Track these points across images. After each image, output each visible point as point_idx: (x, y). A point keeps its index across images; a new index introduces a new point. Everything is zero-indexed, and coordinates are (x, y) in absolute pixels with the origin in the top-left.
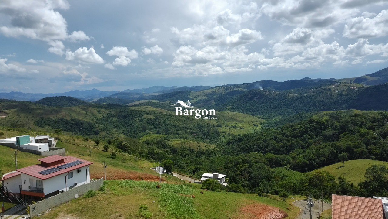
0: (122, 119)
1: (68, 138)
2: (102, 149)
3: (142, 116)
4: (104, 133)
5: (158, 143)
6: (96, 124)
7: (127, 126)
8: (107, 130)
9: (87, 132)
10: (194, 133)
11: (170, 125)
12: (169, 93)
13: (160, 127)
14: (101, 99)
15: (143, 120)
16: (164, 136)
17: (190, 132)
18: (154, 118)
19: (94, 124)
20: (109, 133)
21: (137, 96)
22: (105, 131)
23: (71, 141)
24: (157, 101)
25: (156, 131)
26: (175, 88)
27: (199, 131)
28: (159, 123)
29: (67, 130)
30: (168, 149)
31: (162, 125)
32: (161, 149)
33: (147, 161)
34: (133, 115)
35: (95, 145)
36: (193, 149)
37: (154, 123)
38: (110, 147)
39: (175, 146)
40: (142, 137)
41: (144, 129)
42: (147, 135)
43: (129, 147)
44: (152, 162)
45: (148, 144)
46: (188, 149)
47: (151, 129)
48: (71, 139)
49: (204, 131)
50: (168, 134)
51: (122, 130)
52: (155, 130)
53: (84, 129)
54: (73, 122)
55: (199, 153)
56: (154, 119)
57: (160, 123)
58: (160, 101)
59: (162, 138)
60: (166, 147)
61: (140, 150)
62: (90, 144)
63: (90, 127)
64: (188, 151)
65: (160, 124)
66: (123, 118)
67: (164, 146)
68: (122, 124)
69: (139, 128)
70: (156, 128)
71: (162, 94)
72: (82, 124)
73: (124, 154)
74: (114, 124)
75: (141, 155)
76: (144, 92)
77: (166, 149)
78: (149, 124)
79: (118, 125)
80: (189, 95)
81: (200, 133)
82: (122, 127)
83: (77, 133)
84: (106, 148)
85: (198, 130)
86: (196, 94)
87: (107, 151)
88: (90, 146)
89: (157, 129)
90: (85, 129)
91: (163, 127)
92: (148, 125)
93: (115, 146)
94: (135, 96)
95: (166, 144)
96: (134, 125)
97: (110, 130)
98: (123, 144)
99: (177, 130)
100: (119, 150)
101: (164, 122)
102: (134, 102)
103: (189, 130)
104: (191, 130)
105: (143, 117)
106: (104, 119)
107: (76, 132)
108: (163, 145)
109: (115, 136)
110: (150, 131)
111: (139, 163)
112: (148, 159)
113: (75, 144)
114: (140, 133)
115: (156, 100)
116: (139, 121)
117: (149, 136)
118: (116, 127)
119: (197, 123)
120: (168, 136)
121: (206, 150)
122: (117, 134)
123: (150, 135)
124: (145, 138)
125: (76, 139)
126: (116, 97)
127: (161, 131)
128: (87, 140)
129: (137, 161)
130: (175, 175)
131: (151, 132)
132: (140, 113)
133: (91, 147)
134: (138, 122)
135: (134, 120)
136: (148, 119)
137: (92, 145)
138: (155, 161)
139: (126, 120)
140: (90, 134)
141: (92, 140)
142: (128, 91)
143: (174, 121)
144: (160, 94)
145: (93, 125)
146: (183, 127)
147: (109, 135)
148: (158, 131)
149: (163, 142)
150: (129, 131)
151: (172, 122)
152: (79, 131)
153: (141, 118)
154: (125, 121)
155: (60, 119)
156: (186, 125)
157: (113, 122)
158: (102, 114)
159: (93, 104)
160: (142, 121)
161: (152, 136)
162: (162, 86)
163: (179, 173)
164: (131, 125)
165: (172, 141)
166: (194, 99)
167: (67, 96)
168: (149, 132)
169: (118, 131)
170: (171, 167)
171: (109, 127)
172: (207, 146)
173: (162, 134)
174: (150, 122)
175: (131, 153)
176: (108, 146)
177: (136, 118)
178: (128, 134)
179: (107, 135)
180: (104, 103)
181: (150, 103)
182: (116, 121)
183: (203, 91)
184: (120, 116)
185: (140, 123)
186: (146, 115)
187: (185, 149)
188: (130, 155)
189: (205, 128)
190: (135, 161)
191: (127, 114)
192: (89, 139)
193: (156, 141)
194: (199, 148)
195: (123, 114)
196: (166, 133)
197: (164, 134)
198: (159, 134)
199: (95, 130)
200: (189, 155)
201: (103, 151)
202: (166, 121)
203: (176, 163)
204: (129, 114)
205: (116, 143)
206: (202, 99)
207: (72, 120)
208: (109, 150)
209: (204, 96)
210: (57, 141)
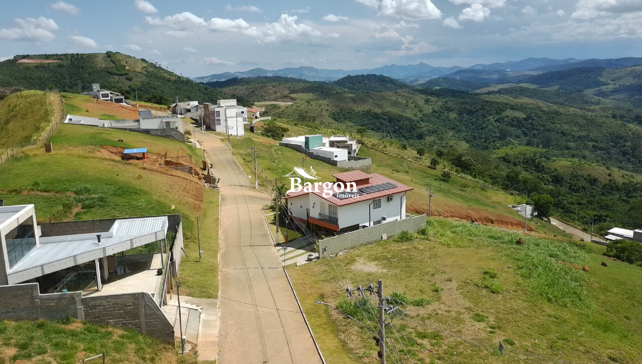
0: (465, 115)
1: (376, 142)
2: (428, 164)
3: (501, 112)
4: (432, 138)
5: (527, 162)
6: (420, 122)
7: (473, 129)
8: (438, 133)
9: (405, 135)
10: (601, 149)
11: (553, 131)
12: (557, 73)
13: (534, 134)
14: (431, 80)
15: (503, 119)
16: (541, 150)
17: (594, 146)
18: (524, 116)
19: (418, 122)
20: (441, 137)
21: (495, 76)
22: (435, 135)
23: (381, 147)
24: (533, 86)
25: (525, 139)
26: (573, 61)
27: (613, 147)
28: (534, 125)
29: (375, 128)
30: (545, 174)
31: (539, 130)
32: (532, 173)
33: (503, 192)
34: (485, 109)
35: (417, 157)
36: (595, 180)
37: (522, 126)
38: (442, 162)
39: (560, 171)
40: (499, 149)
41: (503, 136)
42: (507, 146)
43: (474, 166)
44: (512, 194)
45: (509, 162)
46: (586, 179)
47: (517, 137)
48: (380, 145)
49: (624, 146)
50: (549, 147)
51: (463, 134)
52: (524, 138)
53: (401, 128)
54: (386, 117)
55: (608, 187)
56: (525, 119)
57: (535, 127)
58: (538, 86)
59: (535, 153)
60: (541, 171)
61: (493, 172)
62: (410, 154)
63: (412, 127)
64: (584, 181)
65: (534, 129)
66: (468, 115)
67: (539, 168)
68: (464, 124)
69: (495, 133)
70: (525, 135)
71: (544, 72)
72: (398, 121)
73: (464, 175)
74: (450, 123)
75: (494, 180)
76: (508, 70)
77: (542, 174)
78: (513, 126)
79: (457, 126)
80: (600, 75)
81: (613, 151)
82: (464, 129)
83: (390, 135)
84: (434, 163)
85: (611, 144)
86: (615, 75)
87: (435, 169)
88: (409, 158)
89: (528, 137)
90: (404, 129)
91: (539, 133)
92: (512, 129)
93: (450, 160)
94: (491, 77)
95: (543, 166)
96: (485, 128)
97: (443, 134)
98: (463, 159)
99: (567, 141)
100: (455, 168)
101: (543, 126)
102: (489, 87)
103: (591, 144)
104: (596, 144)
105: (504, 114)
106: (434, 114)
107: (388, 132)
108: (537, 167)
109: (451, 143)
110: (514, 139)
111: (489, 194)
112: (506, 188)
113: (386, 153)
114: (495, 141)
115: (532, 83)
116: (495, 121)
117: (512, 149)
118: (453, 129)
119: (611, 131)
120: (547, 152)
121: (623, 183)
122: (455, 141)
123: (514, 146)
124: (502, 152)
125: (388, 144)
126: (458, 78)
127: (535, 140)
128: (404, 147)
129: (485, 191)
130: (554, 224)
131: (517, 142)
132: (498, 107)
133: (410, 159)
134: (493, 123)
135: (486, 119)
136: (513, 118)
137: (412, 156)
138: (517, 193)
139: (471, 117)
140: (409, 138)
141: (413, 149)
142: (479, 68)
143: (562, 125)
144: (540, 73)
145: (416, 123)
146: (579, 137)
147: (440, 142)
148: (529, 141)
149: (537, 161)
150: (475, 137)
151: (558, 125)
152: (394, 132)
153: (500, 116)
154: (471, 119)
155: (365, 110)
156: (587, 134)
157: (450, 120)
158: (431, 105)
159: (419, 88)
160: (502, 121)
161: (517, 148)
162: (545, 58)
163: (562, 220)
164: (481, 127)
165: (554, 161)
166: (609, 84)
167: (378, 74)
168: (511, 142)
169: (457, 136)
170: (548, 208)
171: (440, 128)
172: (627, 175)
173: (538, 147)
174: (515, 123)
175: (476, 175)
176: (439, 160)
177: (490, 114)
178: (473, 142)
179: (437, 141)
180: (437, 88)
181: (519, 89)
182: (455, 118)
183: (633, 68)
184: (462, 110)
185: (497, 124)
186: (509, 110)
187: (579, 178)
188: (473, 179)
189: (626, 141)
190: (483, 189)
191: (475, 108)
192: (407, 146)
193: (524, 159)
194: (610, 178)
195: (468, 107)
196: (546, 145)
197: (541, 146)
198: (532, 146)
199: (419, 131)
200: (587, 190)
201: (429, 167)
202: (547, 124)
203: (559, 201)
204: (478, 108)
205: (452, 157)
206: (629, 84)
207: (383, 114)
208: (439, 167)
209: (633, 79)
210: (360, 145)
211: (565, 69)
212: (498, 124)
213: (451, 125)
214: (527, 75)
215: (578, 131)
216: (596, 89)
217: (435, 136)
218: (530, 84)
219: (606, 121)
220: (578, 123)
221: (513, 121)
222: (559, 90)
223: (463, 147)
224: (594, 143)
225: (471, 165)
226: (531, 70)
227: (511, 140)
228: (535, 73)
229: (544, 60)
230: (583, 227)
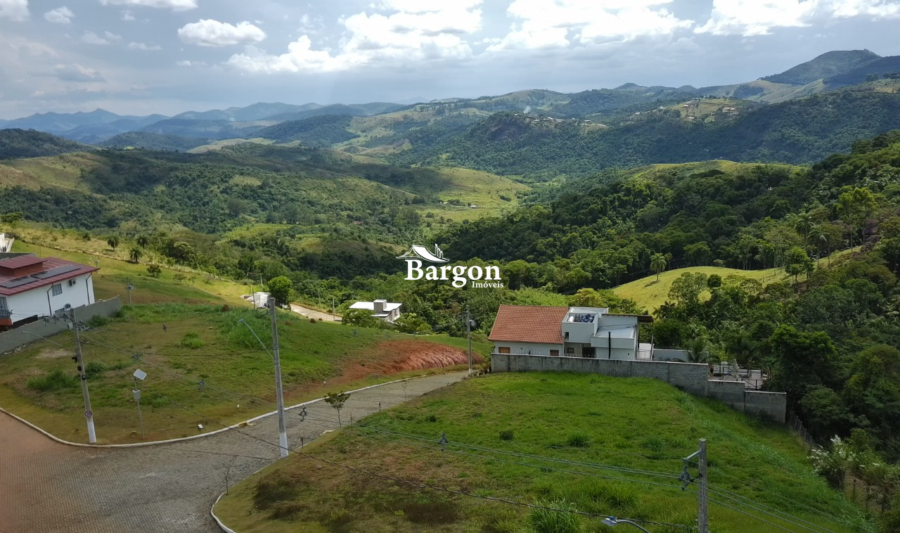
0: (176, 186)
1: (39, 233)
2: (127, 257)
3: (227, 179)
4: (131, 224)
5: (267, 243)
6: (108, 201)
7: (192, 206)
8: (139, 215)
9: (86, 222)
10: (358, 219)
11: (298, 201)
12: (297, 122)
13: (274, 207)
14: (119, 136)
15: (231, 189)
16: (285, 226)
17: (348, 216)
18: (259, 183)
19: (105, 201)
20: (145, 221)
21: (215, 129)
22: (135, 218)
23: (49, 240)
24: (267, 142)
25: (263, 215)
26: (314, 108)
27: (370, 215)
28: (272, 195)
29: (32, 216)
30: (291, 256)
31: (281, 200)
32: (274, 258)
33: (235, 283)
34: (205, 177)
35: (107, 250)
36: (351, 257)
37: (258, 196)
38: (146, 253)
39: (310, 251)
40: (230, 230)
41: (235, 212)
42: (241, 225)
43: (193, 253)
44: (245, 284)
45: (243, 246)
46: (340, 257)
47: (253, 212)
48: (47, 237)
49: (382, 213)
50: (294, 222)
51: (178, 214)
52: (262, 212)
53: (78, 213)
54: (48, 197)
55: (366, 264)
56: (261, 187)
57: (275, 197)
58: (274, 141)
59: (278, 232)
60: (285, 254)
61: (220, 257)
62: (96, 247)
63: (95, 209)
64: (338, 261)
65: (273, 199)
66: (181, 185)
67: (283, 250)
68: (177, 200)
69: (223, 209)
70: (264, 209)
71: (280, 122)
72: (72, 201)
73: (179, 267)
74: (156, 200)
75: (221, 269)
76: (232, 119)
77: (287, 257)
78: (246, 198)
79: (167, 203)
80: (348, 125)
81: (371, 220)
82: (179, 206)
83: (61, 224)
84: (136, 255)
85: (368, 211)
86: (365, 125)
87: (137, 263)
88: (95, 252)
89: (267, 211)
90: (82, 214)
91: (281, 205)
92: (245, 201)
93: (158, 250)
94: (209, 129)
95: (286, 246)
96: (208, 203)
97: (147, 216)
98: (175, 245)
99: (316, 212)
100: (166, 259)
101: (285, 195)
102: (208, 144)
103: (345, 213)
104: (351, 213)
105: (231, 182)
106: (129, 187)
107: (57, 221)
108: (280, 248)
109: (162, 228)
110: (250, 215)
111: (215, 287)
112: (238, 277)
113: (59, 247)
114: (224, 220)
115: (265, 138)
116: (221, 192)
117: (248, 229)
118: (162, 207)
119: (365, 195)
120: (293, 228)
121: (382, 257)
122: (167, 226)
123: (250, 225)
124: (236, 234)
125: (59, 236)
126: (160, 132)
127: (276, 214)
128: (86, 237)
129: (210, 284)
130: (295, 311)
131: (253, 219)
132: (223, 173)
133: (97, 253)
134: (219, 195)
135: (207, 190)
136: (245, 186)
137: (100, 249)
138: (253, 281)
139: (187, 189)
140: (94, 227)
141: (100, 239)
142: (192, 117)
143: (308, 191)
144: (275, 123)
145: (102, 203)
146: (330, 206)
147: (144, 228)
148: (269, 216)
149: (279, 240)
150: (196, 216)
151: (304, 192)
152: (66, 219)
153: (227, 184)
154: (186, 192)
155: (11, 188)
156: (339, 201)
157: (155, 196)
158: (123, 174)
159: (100, 149)
160: (230, 192)
161: (254, 228)
162: (279, 103)
163: (306, 305)
164: (202, 202)
165: (300, 239)
166: (359, 136)
167: (25, 128)
168: (246, 219)
169: (169, 217)
170: (286, 292)
171: (142, 207)
172: (385, 247)
173: (281, 223)
174: (248, 193)
175: (196, 265)
176: (141, 249)
177: (213, 183)
178: (194, 224)
179: (139, 227)
180: (129, 148)
181: (248, 146)
182: (162, 192)
183: (383, 115)
184: (171, 180)
185: (223, 197)
186: (237, 176)
187: (332, 257)
188: (193, 271)
189: (384, 207)
190: (207, 283)
191: (190, 175)
192: (91, 236)
193: (262, 240)
194: (367, 253)
195: (179, 174)
196: (291, 220)
197: (285, 222)
198: (273, 223)
199: (109, 215)
200: (342, 271)
201: (129, 262)
202: (289, 191)
203: (303, 285)
204: (195, 175)
205: (160, 244)
206: (381, 136)
207: (43, 193)
208: (143, 260)
209: (384, 129)
210: (12, 240)
211: (306, 118)
212: (226, 196)
213: (158, 202)
214: (256, 127)
215: (328, 199)
216: (346, 143)
217: (134, 221)
218: (263, 139)
219: (360, 184)
220: (326, 187)
221: (246, 190)
222: (301, 146)
223: (176, 231)
224: (348, 212)
225: (188, 253)
226: (262, 119)
227: (246, 217)
228: (267, 124)
229: (277, 105)
230: (328, 309)
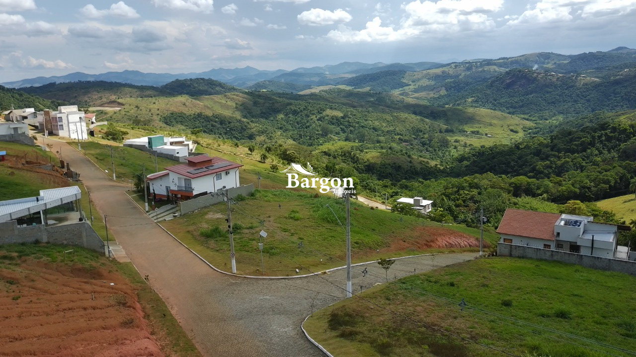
0: (291, 115)
1: (210, 141)
2: (259, 159)
3: (322, 112)
4: (262, 138)
5: (344, 155)
6: (250, 123)
7: (299, 128)
8: (267, 132)
9: (237, 136)
10: (405, 141)
11: (366, 127)
12: (368, 75)
13: (351, 131)
14: (258, 83)
15: (324, 118)
16: (357, 144)
17: (399, 139)
18: (342, 115)
19: (248, 123)
20: (271, 137)
21: (316, 79)
23: (215, 146)
24: (348, 88)
25: (343, 135)
26: (380, 65)
27: (415, 139)
28: (350, 123)
29: (207, 130)
30: (360, 164)
31: (355, 127)
32: (349, 164)
34: (308, 110)
35: (247, 154)
36: (399, 167)
37: (341, 124)
38: (270, 157)
39: (372, 161)
40: (322, 145)
41: (325, 133)
42: (329, 142)
43: (298, 158)
45: (329, 155)
46: (392, 167)
47: (337, 133)
48: (215, 144)
49: (423, 138)
50: (363, 142)
51: (291, 133)
53: (233, 130)
54: (217, 119)
55: (409, 172)
56: (343, 118)
57: (351, 124)
58: (353, 87)
59: (352, 148)
60: (356, 162)
61: (314, 162)
62: (241, 151)
63: (242, 128)
64: (391, 169)
65: (350, 126)
66: (293, 115)
67: (355, 160)
68: (290, 124)
69: (318, 131)
70: (343, 131)
71: (357, 75)
72: (229, 123)
74: (278, 123)
76: (327, 73)
77: (357, 164)
78: (333, 124)
79: (284, 126)
80: (403, 77)
81: (415, 142)
82: (291, 128)
83: (223, 137)
84: (264, 157)
85: (413, 136)
86: (414, 77)
87: (264, 162)
88: (241, 154)
89: (346, 134)
90: (235, 130)
91: (355, 129)
92: (333, 126)
93: (277, 155)
94: (312, 79)
95: (357, 157)
96: (309, 126)
97: (272, 133)
98: (288, 153)
99: (378, 135)
100: (282, 161)
101: (358, 123)
102: (311, 89)
103: (397, 137)
104: (401, 137)
105: (324, 113)
106: (262, 115)
107: (221, 134)
108: (353, 158)
109: (280, 142)
110: (334, 136)
112: (325, 176)
113: (221, 151)
114: (318, 138)
115: (347, 85)
116: (318, 120)
117: (333, 144)
118: (281, 128)
119: (412, 125)
120: (362, 145)
121: (421, 168)
122: (283, 140)
123: (334, 142)
124: (326, 147)
125: (221, 144)
126: (283, 80)
127: (351, 136)
128: (237, 145)
130: (360, 200)
131: (337, 138)
132: (320, 107)
133: (242, 156)
134: (316, 121)
135: (309, 118)
136: (333, 116)
137: (244, 153)
139: (296, 117)
140: (241, 139)
141: (244, 147)
142: (302, 71)
143: (374, 121)
144: (354, 75)
145: (246, 124)
146: (388, 132)
147: (270, 141)
148: (347, 137)
149: (352, 153)
150: (301, 135)
151: (370, 122)
152: (226, 133)
153: (321, 115)
154: (296, 119)
155: (197, 114)
156: (394, 128)
157: (277, 121)
158: (259, 107)
159: (247, 91)
160: (323, 120)
161: (337, 144)
163: (367, 197)
164: (305, 126)
165: (367, 153)
166: (410, 85)
167: (206, 78)
168: (332, 138)
169: (285, 135)
171: (269, 128)
172: (424, 161)
173: (354, 142)
174: (335, 121)
176: (267, 154)
177: (313, 114)
178: (299, 140)
179: (267, 141)
180: (264, 90)
181: (336, 91)
182: (282, 118)
183: (428, 71)
184: (288, 111)
185: (319, 123)
186: (328, 110)
187: (387, 166)
189: (424, 134)
191: (299, 108)
192: (239, 144)
193: (342, 153)
194: (411, 165)
195: (292, 108)
196: (361, 140)
197: (357, 141)
198: (349, 141)
199: (250, 132)
200: (393, 176)
201: (260, 162)
202: (361, 121)
203: (367, 184)
204: (302, 108)
205: (279, 152)
206: (425, 85)
207: (214, 117)
208: (268, 161)
209: (428, 80)
210: (196, 145)
211: (375, 72)
212: (320, 123)
213: (279, 125)
214: (343, 78)
215: (386, 127)
216: (401, 89)
217: (264, 136)
219: (409, 117)
220: (386, 119)
221: (333, 119)
222: (370, 91)
223: (289, 144)
224: (400, 136)
225: (295, 158)
226: (346, 73)
227: (332, 136)
228: (349, 76)
229: (357, 63)
230: (382, 201)
